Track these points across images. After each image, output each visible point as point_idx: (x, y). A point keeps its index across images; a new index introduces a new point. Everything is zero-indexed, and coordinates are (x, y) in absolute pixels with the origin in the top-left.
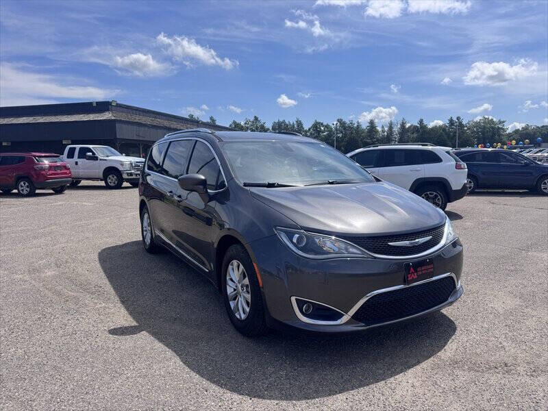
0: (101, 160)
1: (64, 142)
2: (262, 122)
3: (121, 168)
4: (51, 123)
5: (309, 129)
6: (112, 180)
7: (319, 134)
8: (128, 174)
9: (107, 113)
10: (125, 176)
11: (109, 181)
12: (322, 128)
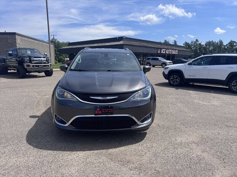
2: (200, 42)
4: (103, 46)
5: (227, 45)
7: (232, 47)
9: (121, 41)
12: (235, 44)
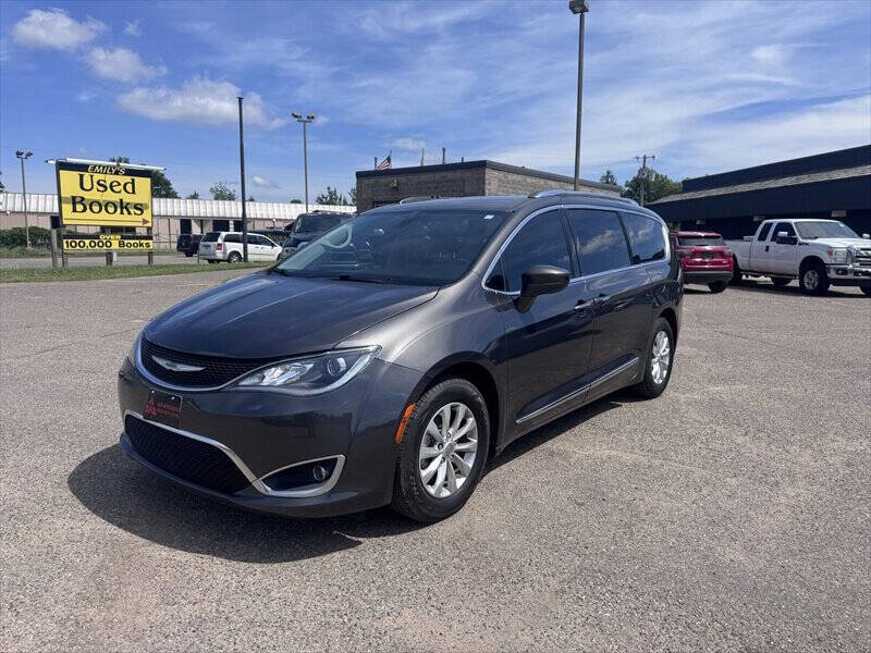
0: (800, 244)
1: (756, 219)
3: (827, 259)
6: (811, 279)
8: (837, 271)
10: (832, 275)
11: (806, 280)
